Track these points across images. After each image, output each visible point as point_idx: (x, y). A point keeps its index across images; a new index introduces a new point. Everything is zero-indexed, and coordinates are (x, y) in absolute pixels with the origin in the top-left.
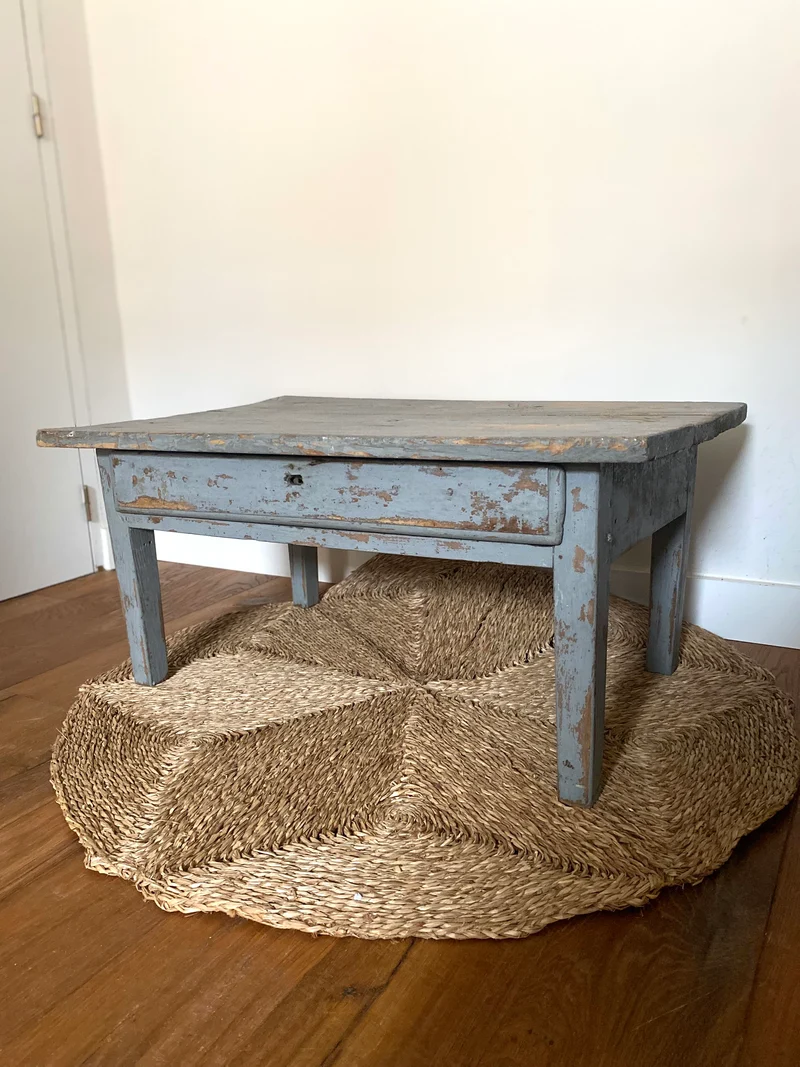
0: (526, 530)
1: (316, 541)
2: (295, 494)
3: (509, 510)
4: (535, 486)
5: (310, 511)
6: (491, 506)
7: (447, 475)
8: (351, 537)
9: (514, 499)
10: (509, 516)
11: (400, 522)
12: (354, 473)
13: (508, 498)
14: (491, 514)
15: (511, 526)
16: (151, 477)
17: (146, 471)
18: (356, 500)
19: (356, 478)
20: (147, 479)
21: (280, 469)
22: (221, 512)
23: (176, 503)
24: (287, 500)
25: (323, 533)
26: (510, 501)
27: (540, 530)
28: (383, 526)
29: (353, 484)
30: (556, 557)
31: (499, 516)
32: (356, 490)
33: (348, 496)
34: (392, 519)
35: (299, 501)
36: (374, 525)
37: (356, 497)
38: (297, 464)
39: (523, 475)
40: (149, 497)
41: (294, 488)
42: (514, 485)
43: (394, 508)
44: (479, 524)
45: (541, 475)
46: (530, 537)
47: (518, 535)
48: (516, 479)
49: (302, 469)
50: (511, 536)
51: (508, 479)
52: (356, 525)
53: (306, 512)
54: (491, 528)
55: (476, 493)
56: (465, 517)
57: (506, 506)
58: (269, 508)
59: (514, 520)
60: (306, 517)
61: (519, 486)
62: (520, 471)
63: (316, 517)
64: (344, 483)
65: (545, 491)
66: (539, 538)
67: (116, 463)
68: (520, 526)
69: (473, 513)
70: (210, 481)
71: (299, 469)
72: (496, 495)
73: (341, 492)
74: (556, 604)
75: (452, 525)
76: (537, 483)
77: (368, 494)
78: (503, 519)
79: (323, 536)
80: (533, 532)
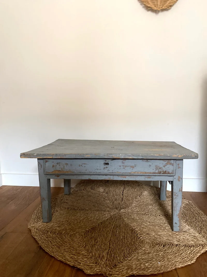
0: (168, 173)
1: (111, 179)
2: (106, 167)
3: (164, 169)
4: (171, 164)
5: (111, 171)
6: (160, 168)
7: (149, 162)
8: (121, 177)
9: (166, 167)
10: (164, 170)
11: (136, 173)
12: (124, 162)
13: (164, 166)
14: (160, 170)
15: (165, 172)
16: (59, 165)
17: (57, 163)
18: (124, 168)
19: (124, 163)
20: (58, 165)
21: (103, 162)
22: (83, 173)
23: (67, 171)
24: (104, 169)
25: (113, 176)
26: (165, 167)
27: (172, 173)
28: (131, 174)
29: (124, 164)
30: (174, 178)
31: (162, 170)
32: (125, 166)
33: (122, 167)
34: (134, 172)
35: (107, 169)
36: (129, 174)
37: (124, 167)
38: (107, 160)
39: (168, 161)
40: (58, 170)
41: (107, 166)
42: (166, 164)
43: (135, 170)
44: (157, 172)
45: (172, 161)
46: (169, 175)
47: (166, 174)
48: (166, 162)
49: (109, 161)
50: (165, 175)
51: (164, 162)
52: (124, 174)
53: (109, 172)
54: (160, 173)
55: (156, 166)
56: (154, 171)
57: (164, 168)
58: (99, 171)
59: (166, 171)
60: (109, 173)
61: (167, 164)
62: (167, 161)
63: (112, 173)
64: (121, 164)
65: (173, 165)
66: (171, 175)
67: (47, 161)
68: (167, 172)
69: (156, 170)
70: (80, 165)
71: (108, 161)
72: (161, 166)
73: (120, 167)
74: (174, 189)
75: (150, 173)
76: (171, 163)
77: (127, 167)
78: (163, 171)
79: (113, 177)
80: (170, 174)
